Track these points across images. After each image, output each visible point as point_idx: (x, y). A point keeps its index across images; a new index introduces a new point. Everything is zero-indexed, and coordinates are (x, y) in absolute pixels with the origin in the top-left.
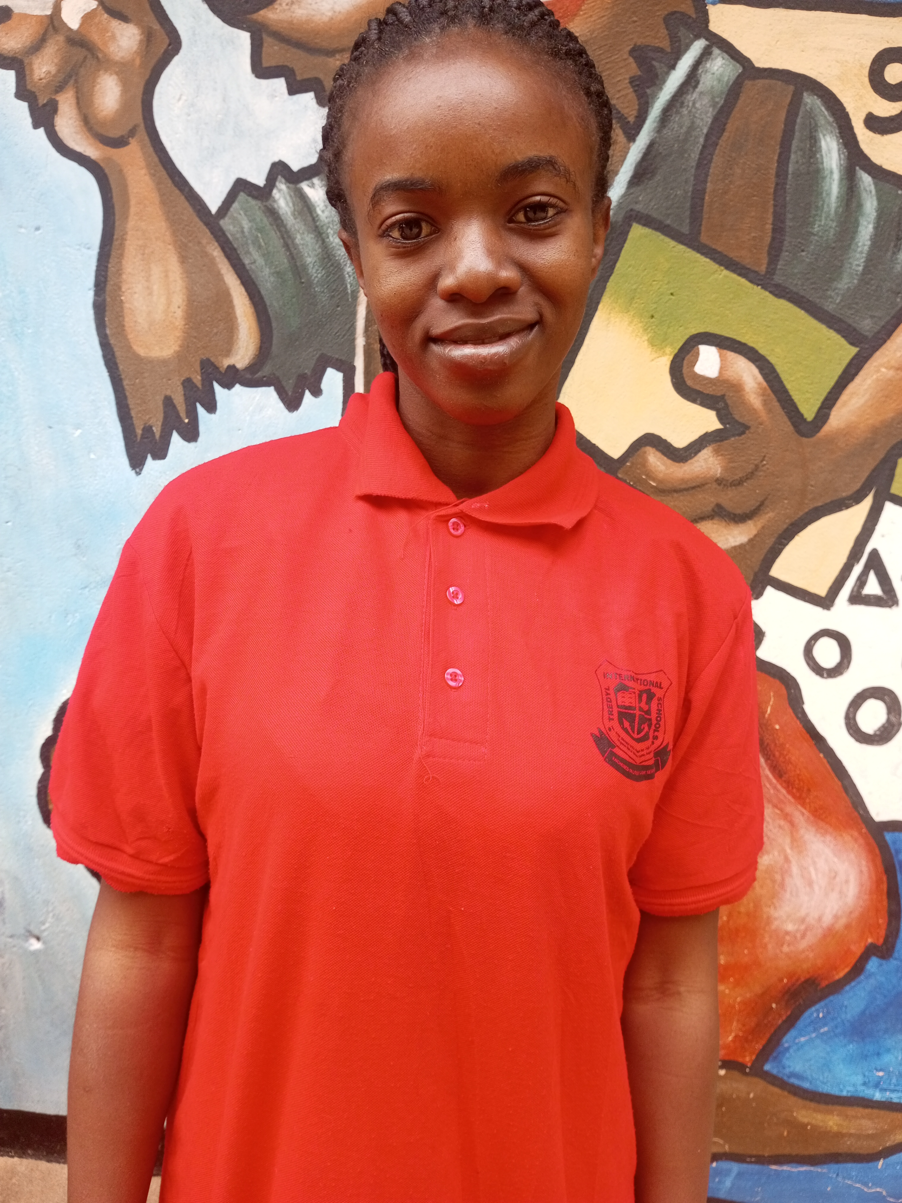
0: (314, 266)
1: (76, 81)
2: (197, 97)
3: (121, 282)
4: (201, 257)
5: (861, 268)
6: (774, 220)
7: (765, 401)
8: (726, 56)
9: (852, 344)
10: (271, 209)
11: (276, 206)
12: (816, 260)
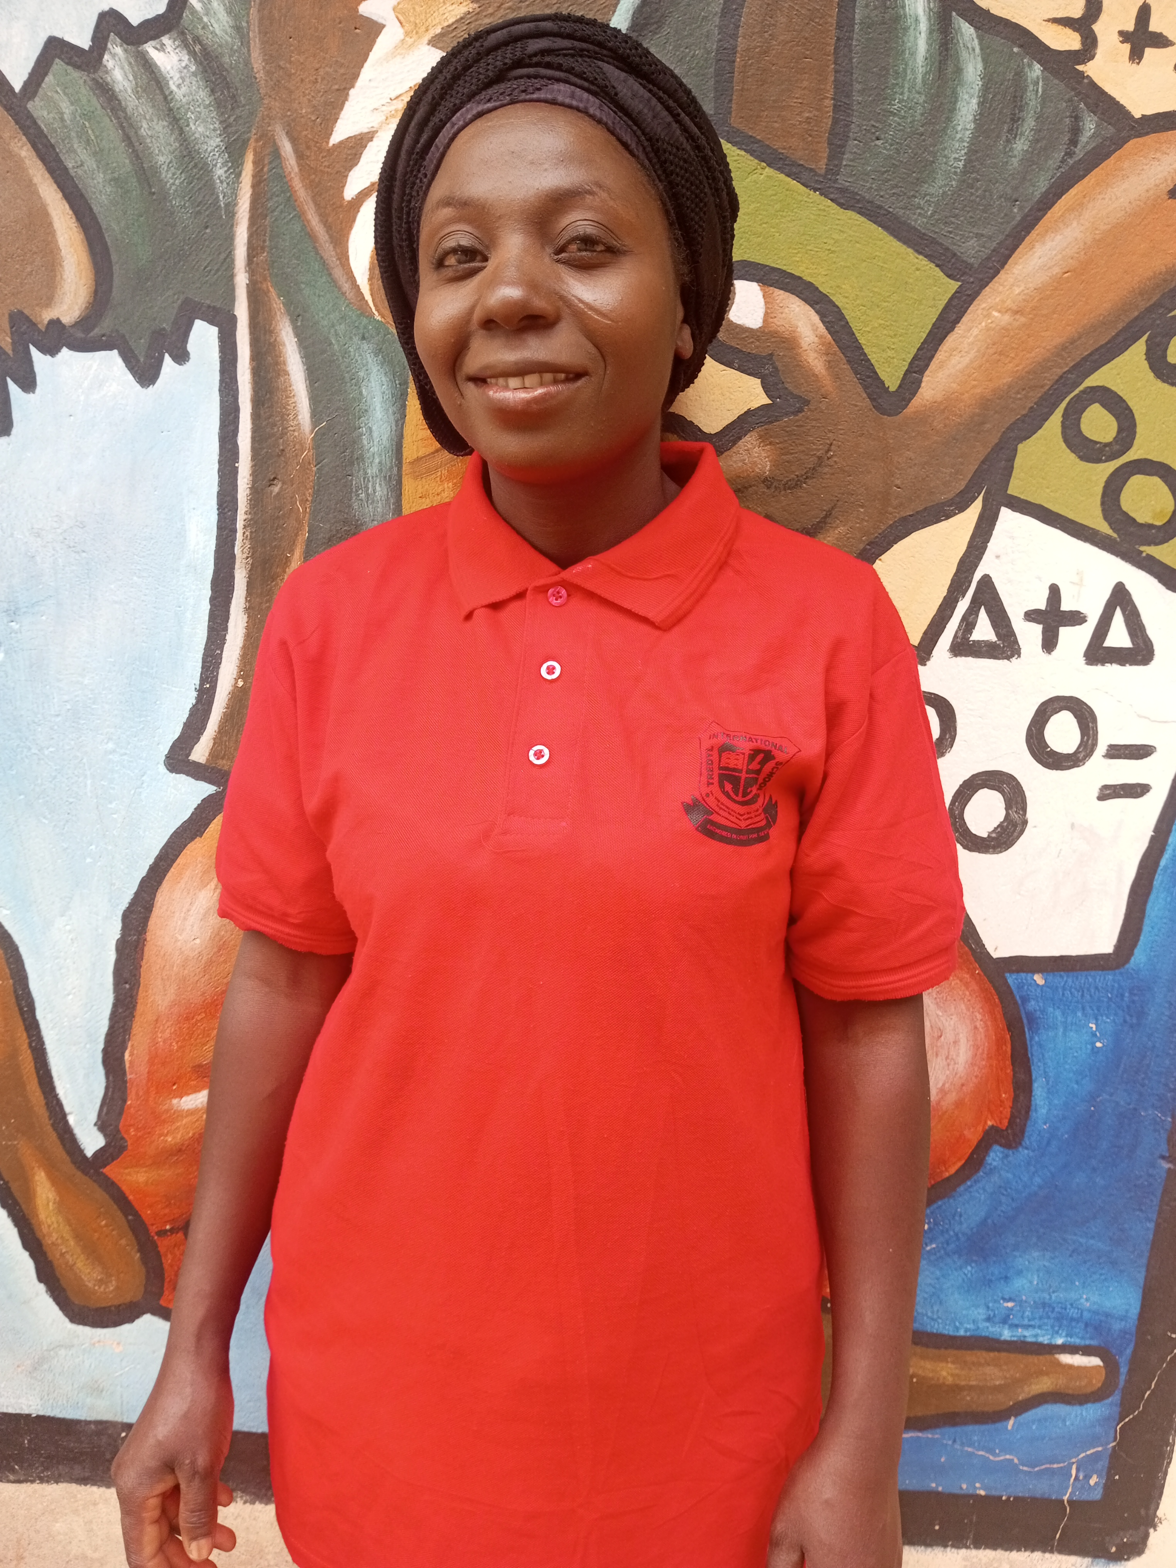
0: (169, 168)
5: (961, 164)
6: (835, 94)
7: (829, 362)
9: (950, 276)
10: (102, 85)
11: (109, 79)
12: (898, 151)
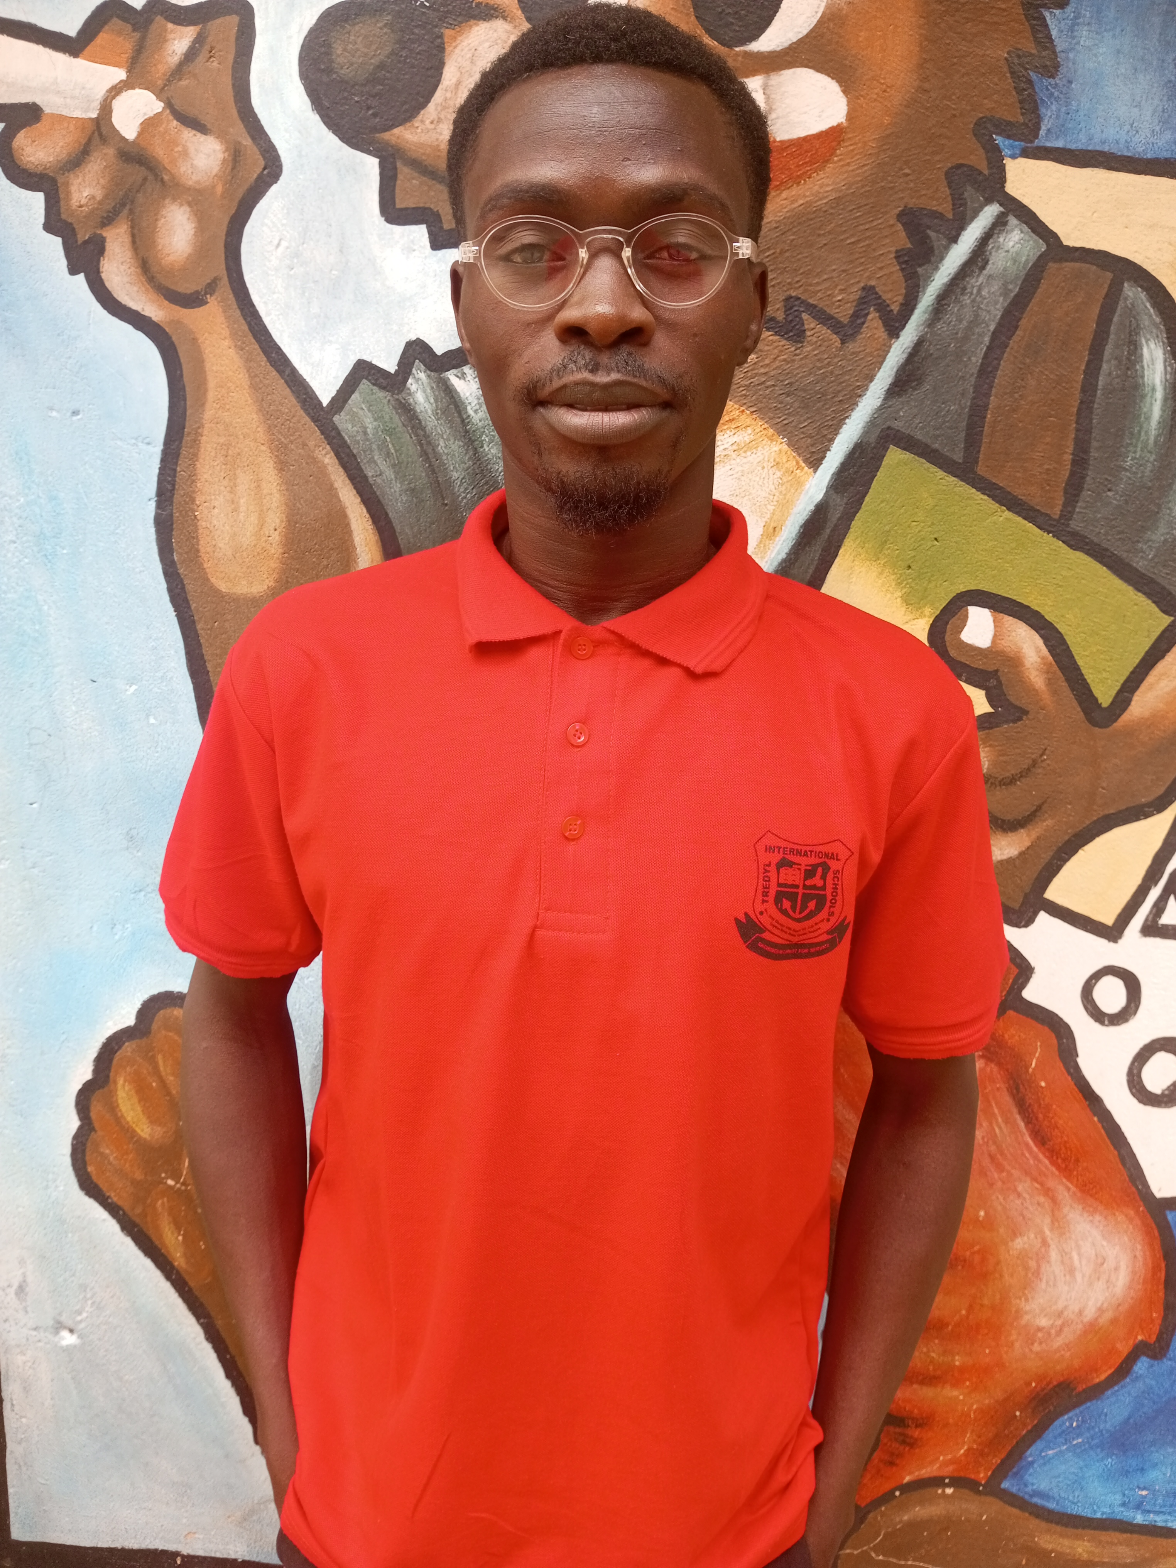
0: (462, 483)
1: (131, 212)
2: (303, 243)
3: (194, 492)
4: (307, 463)
6: (1074, 450)
7: (1049, 679)
8: (1025, 228)
9: (1165, 612)
10: (405, 405)
11: (411, 400)
12: (1126, 502)
